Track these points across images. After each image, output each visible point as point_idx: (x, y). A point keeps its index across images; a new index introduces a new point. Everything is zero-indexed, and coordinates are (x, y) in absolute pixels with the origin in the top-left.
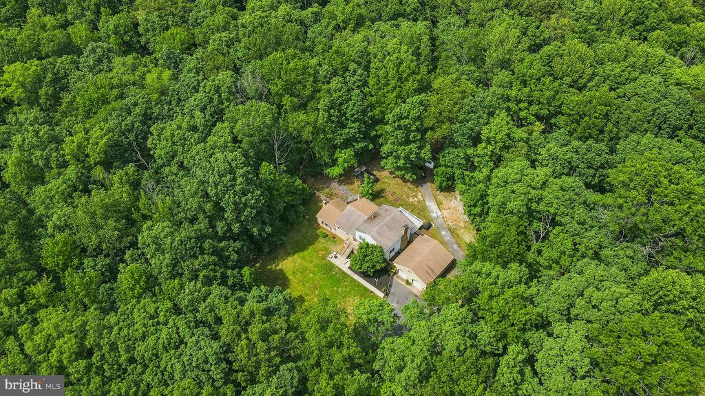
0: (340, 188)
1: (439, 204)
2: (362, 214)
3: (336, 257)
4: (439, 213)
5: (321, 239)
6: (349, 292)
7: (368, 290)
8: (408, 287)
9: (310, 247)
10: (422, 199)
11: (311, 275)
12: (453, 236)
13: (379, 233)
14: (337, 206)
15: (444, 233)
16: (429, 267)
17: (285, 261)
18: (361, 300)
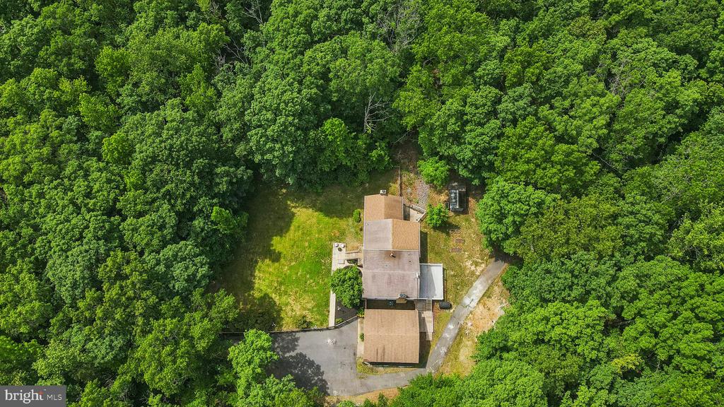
0: (425, 185)
1: (487, 294)
3: (340, 250)
4: (474, 304)
5: (351, 220)
6: (314, 291)
7: (329, 306)
8: (359, 339)
9: (335, 218)
10: (478, 273)
11: (307, 244)
12: (456, 338)
13: (374, 277)
14: (389, 207)
15: (451, 327)
16: (384, 349)
17: (304, 210)
18: (313, 308)
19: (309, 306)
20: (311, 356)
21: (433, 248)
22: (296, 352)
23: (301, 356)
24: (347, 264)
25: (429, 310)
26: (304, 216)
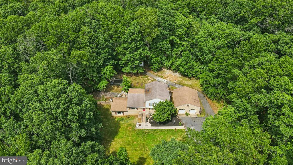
0: (108, 94)
1: (162, 77)
2: (139, 94)
3: (140, 125)
5: (121, 123)
7: (173, 129)
8: (189, 116)
9: (120, 130)
10: (153, 79)
12: (182, 85)
13: (160, 95)
15: (177, 86)
16: (194, 99)
24: (148, 122)
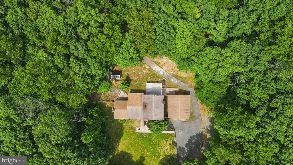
1: (158, 64)
2: (137, 107)
3: (139, 129)
4: (162, 70)
5: (124, 124)
6: (159, 140)
7: (165, 133)
8: (179, 120)
9: (124, 132)
10: (149, 68)
11: (137, 145)
12: (177, 78)
13: (156, 115)
14: (120, 107)
15: (172, 80)
16: (185, 110)
17: (120, 146)
18: (166, 141)
19: (165, 142)
20: (186, 141)
21: (138, 87)
22: (185, 147)
23: (187, 145)
24: (146, 126)
25: (166, 90)
26: (122, 146)
